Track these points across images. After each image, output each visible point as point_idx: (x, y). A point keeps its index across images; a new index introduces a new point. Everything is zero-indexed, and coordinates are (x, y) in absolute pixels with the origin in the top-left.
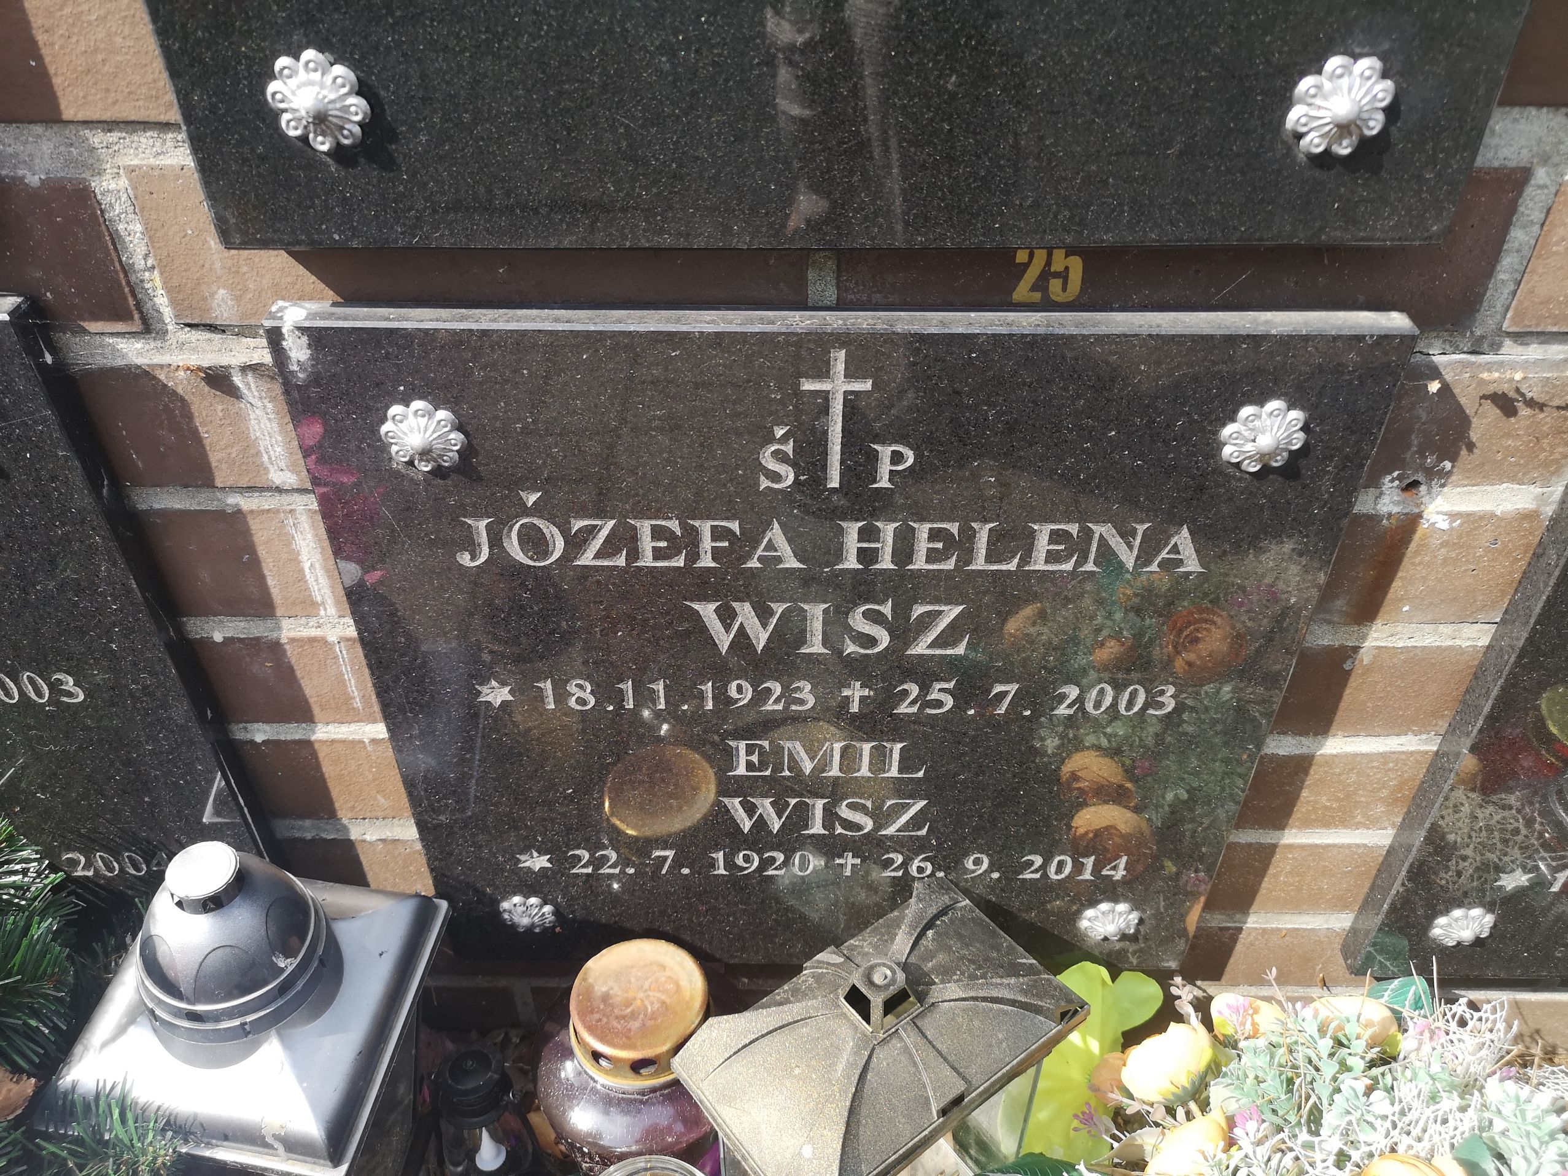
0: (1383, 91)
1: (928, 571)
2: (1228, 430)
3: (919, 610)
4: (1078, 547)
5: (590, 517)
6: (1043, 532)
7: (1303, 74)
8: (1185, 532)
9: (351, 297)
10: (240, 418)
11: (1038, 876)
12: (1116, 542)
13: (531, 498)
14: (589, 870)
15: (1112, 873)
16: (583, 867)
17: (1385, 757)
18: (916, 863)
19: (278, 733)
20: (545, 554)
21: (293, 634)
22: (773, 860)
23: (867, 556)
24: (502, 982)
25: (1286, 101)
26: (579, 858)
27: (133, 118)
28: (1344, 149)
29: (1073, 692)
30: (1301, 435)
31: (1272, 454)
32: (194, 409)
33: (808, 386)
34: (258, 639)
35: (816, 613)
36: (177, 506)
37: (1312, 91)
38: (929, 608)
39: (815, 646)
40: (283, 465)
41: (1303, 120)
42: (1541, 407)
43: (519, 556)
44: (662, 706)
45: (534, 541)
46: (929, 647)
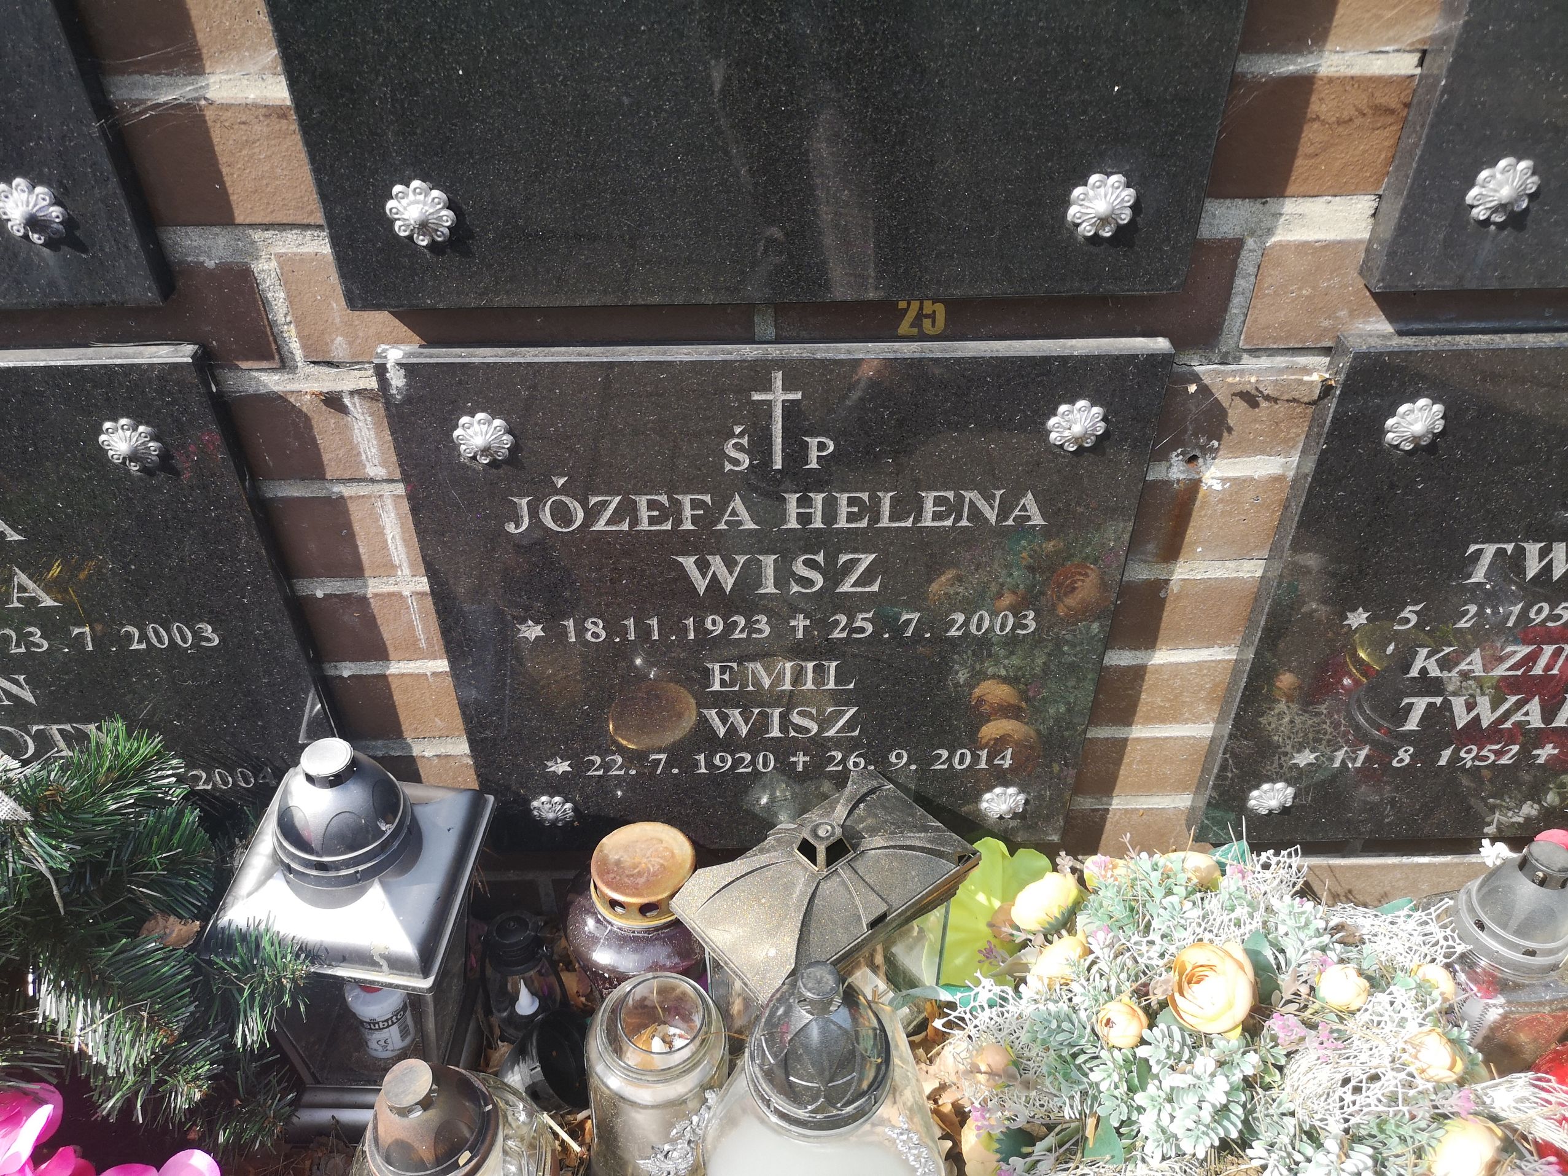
0: (1129, 195)
1: (849, 528)
2: (1052, 422)
3: (844, 558)
4: (955, 508)
5: (602, 494)
6: (929, 499)
7: (1075, 186)
8: (1030, 495)
9: (431, 341)
10: (348, 428)
11: (945, 767)
12: (982, 504)
13: (560, 482)
14: (601, 773)
15: (1002, 762)
16: (596, 770)
17: (1200, 665)
18: (852, 759)
19: (361, 669)
20: (569, 522)
21: (376, 591)
22: (743, 759)
23: (804, 519)
24: (530, 876)
25: (1066, 203)
26: (593, 763)
27: (285, 222)
28: (1107, 233)
29: (960, 618)
30: (1103, 424)
31: (1084, 436)
32: (314, 422)
33: (757, 397)
34: (350, 595)
35: (769, 561)
36: (296, 494)
37: (1082, 197)
38: (851, 556)
39: (769, 587)
40: (376, 462)
41: (1078, 215)
42: (1276, 400)
43: (551, 525)
44: (656, 637)
45: (562, 514)
46: (852, 586)
